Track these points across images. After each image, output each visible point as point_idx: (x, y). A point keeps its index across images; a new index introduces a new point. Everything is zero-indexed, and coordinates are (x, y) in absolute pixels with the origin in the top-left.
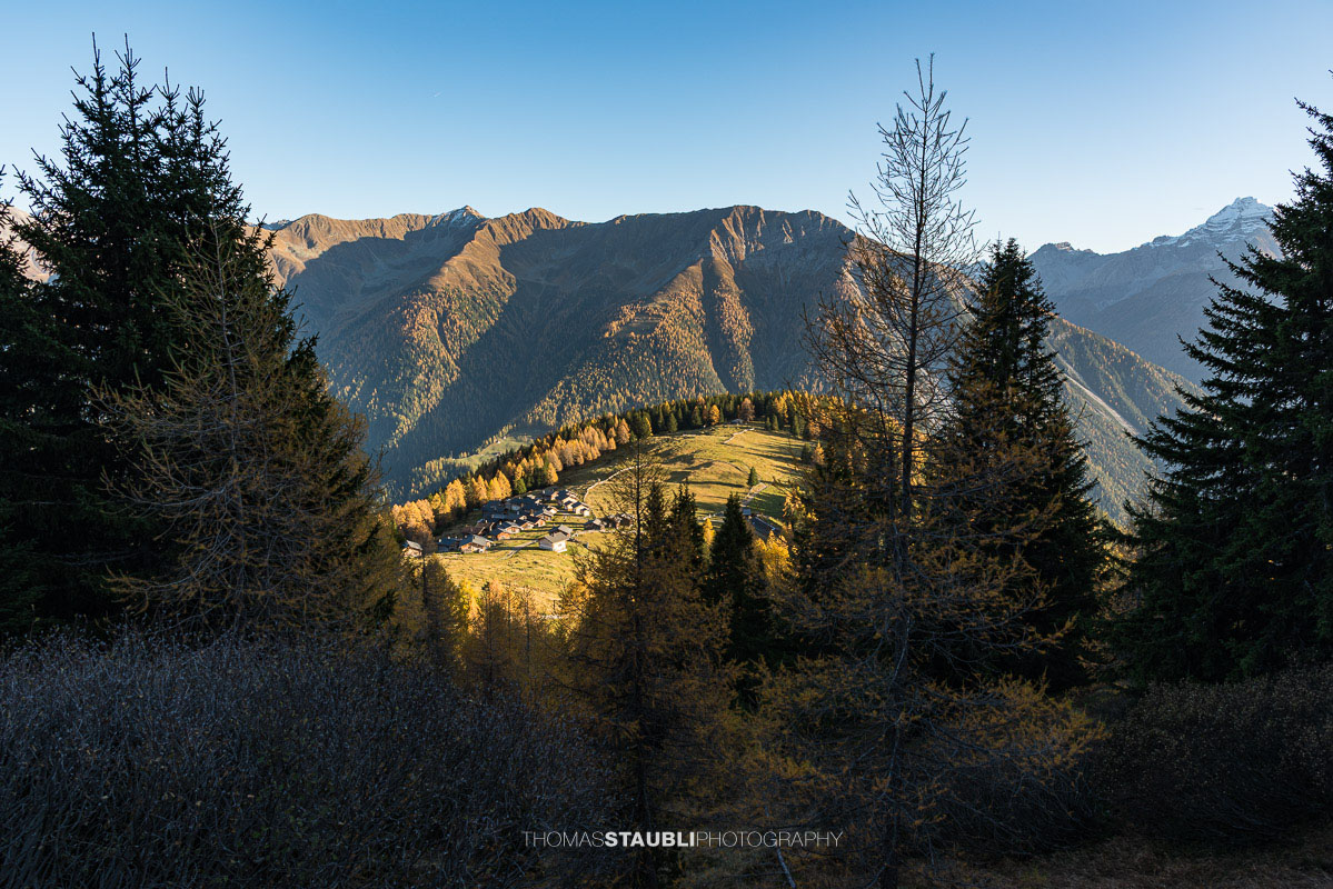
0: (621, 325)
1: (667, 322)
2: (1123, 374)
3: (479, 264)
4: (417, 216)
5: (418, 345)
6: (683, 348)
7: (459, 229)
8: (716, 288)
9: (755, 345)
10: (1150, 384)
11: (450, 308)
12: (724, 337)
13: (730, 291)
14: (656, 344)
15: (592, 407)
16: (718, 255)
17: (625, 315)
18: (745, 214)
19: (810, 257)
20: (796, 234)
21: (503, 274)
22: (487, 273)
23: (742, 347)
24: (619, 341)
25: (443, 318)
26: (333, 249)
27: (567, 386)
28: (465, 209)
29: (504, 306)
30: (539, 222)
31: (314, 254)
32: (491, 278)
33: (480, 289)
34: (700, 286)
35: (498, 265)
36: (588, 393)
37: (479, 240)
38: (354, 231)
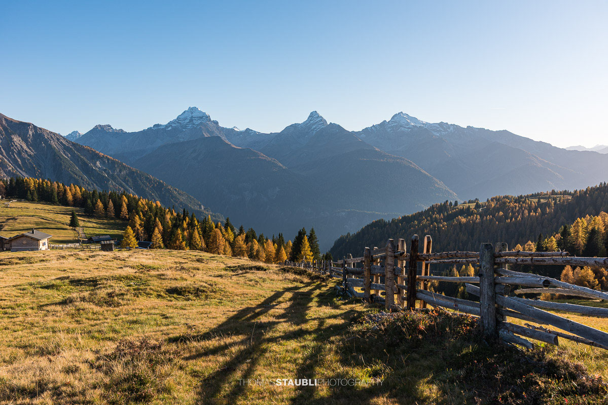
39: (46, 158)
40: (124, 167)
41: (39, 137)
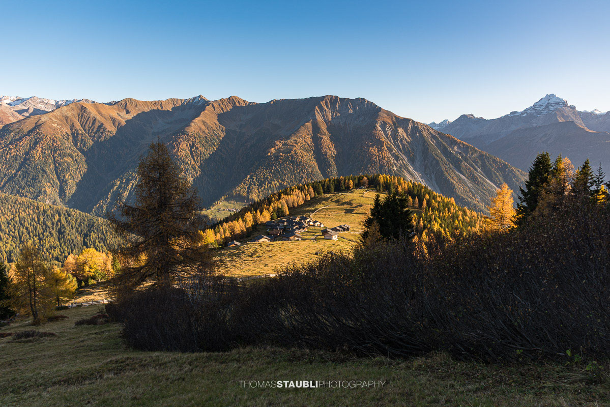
0: (276, 150)
1: (297, 148)
2: (503, 173)
3: (208, 122)
4: (177, 100)
5: (181, 159)
6: (304, 160)
7: (197, 106)
8: (319, 133)
9: (337, 159)
10: (515, 177)
11: (195, 141)
12: (323, 155)
13: (325, 134)
14: (292, 158)
15: (263, 187)
16: (319, 118)
17: (277, 145)
18: (331, 99)
19: (361, 119)
20: (354, 109)
21: (219, 126)
22: (212, 126)
23: (332, 160)
24: (275, 157)
25: (192, 146)
26: (138, 115)
27: (251, 178)
28: (200, 96)
29: (221, 141)
30: (235, 102)
31: (129, 117)
32: (214, 128)
33: (209, 133)
34: (311, 132)
35: (217, 123)
36: (261, 181)
37: (208, 111)
38: (148, 106)
39: (418, 144)
40: (476, 151)
41: (415, 129)
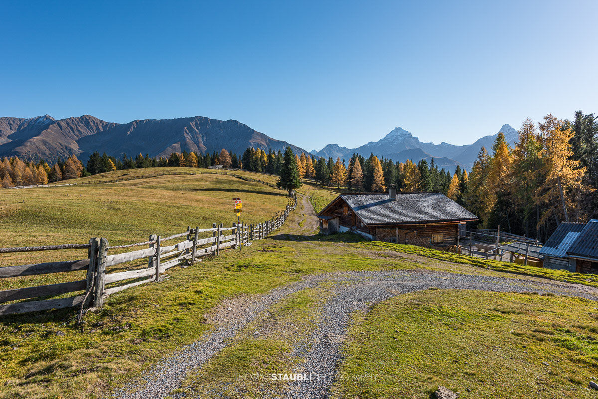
3: (51, 142)
18: (201, 120)
20: (226, 130)
22: (56, 146)
32: (58, 149)
37: (52, 129)
